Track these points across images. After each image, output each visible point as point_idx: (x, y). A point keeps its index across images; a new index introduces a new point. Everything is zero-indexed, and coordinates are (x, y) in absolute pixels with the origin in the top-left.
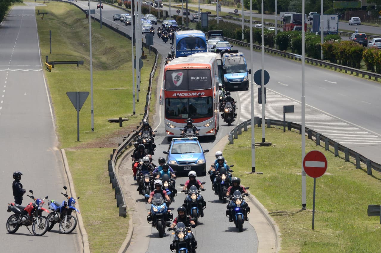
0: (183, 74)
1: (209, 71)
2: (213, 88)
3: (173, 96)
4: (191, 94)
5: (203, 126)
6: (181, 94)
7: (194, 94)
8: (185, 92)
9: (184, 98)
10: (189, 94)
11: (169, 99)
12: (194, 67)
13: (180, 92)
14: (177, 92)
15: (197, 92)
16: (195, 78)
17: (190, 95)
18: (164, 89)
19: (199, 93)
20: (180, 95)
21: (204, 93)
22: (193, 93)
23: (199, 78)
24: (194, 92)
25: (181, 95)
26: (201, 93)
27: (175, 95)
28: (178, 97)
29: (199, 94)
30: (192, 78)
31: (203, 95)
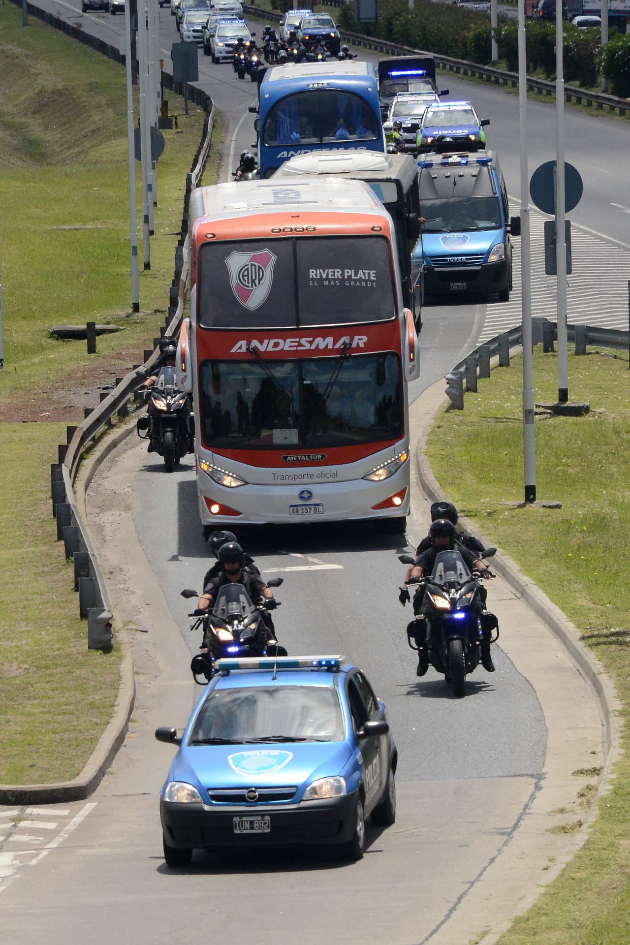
0: (274, 258)
1: (382, 241)
2: (401, 315)
3: (233, 351)
4: (311, 343)
5: (362, 478)
6: (266, 341)
7: (323, 343)
8: (284, 335)
9: (282, 359)
10: (303, 341)
11: (215, 362)
12: (319, 227)
13: (262, 336)
14: (249, 335)
15: (336, 333)
16: (324, 276)
17: (307, 346)
18: (194, 324)
19: (345, 339)
20: (262, 348)
21: (365, 339)
22: (319, 340)
23: (343, 275)
24: (323, 333)
25: (266, 346)
26: (352, 340)
27: (241, 347)
28: (255, 357)
29: (344, 343)
30: (312, 273)
31: (362, 346)
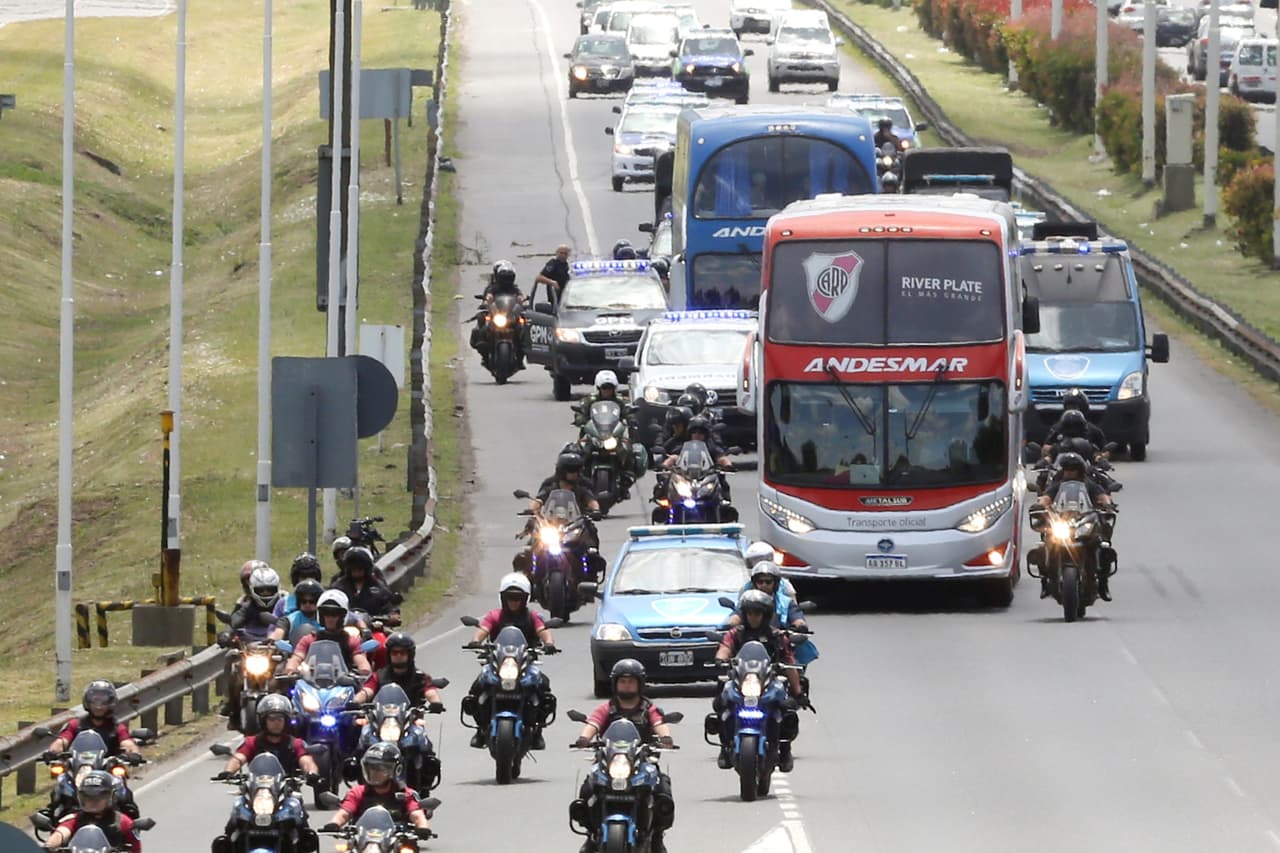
0: (860, 262)
1: (992, 248)
2: (1009, 337)
3: (807, 369)
4: (900, 364)
5: (955, 528)
6: (846, 360)
7: (914, 364)
8: (869, 352)
9: (864, 382)
10: (891, 361)
11: (784, 384)
12: (916, 228)
13: (841, 352)
14: (827, 351)
15: (931, 354)
16: (919, 286)
17: (895, 368)
18: (762, 336)
19: (942, 361)
20: (841, 368)
21: (965, 361)
22: (909, 361)
23: (942, 285)
24: (916, 352)
25: (846, 366)
26: (949, 363)
27: (816, 365)
28: (832, 379)
29: (940, 366)
30: (906, 282)
31: (960, 369)
